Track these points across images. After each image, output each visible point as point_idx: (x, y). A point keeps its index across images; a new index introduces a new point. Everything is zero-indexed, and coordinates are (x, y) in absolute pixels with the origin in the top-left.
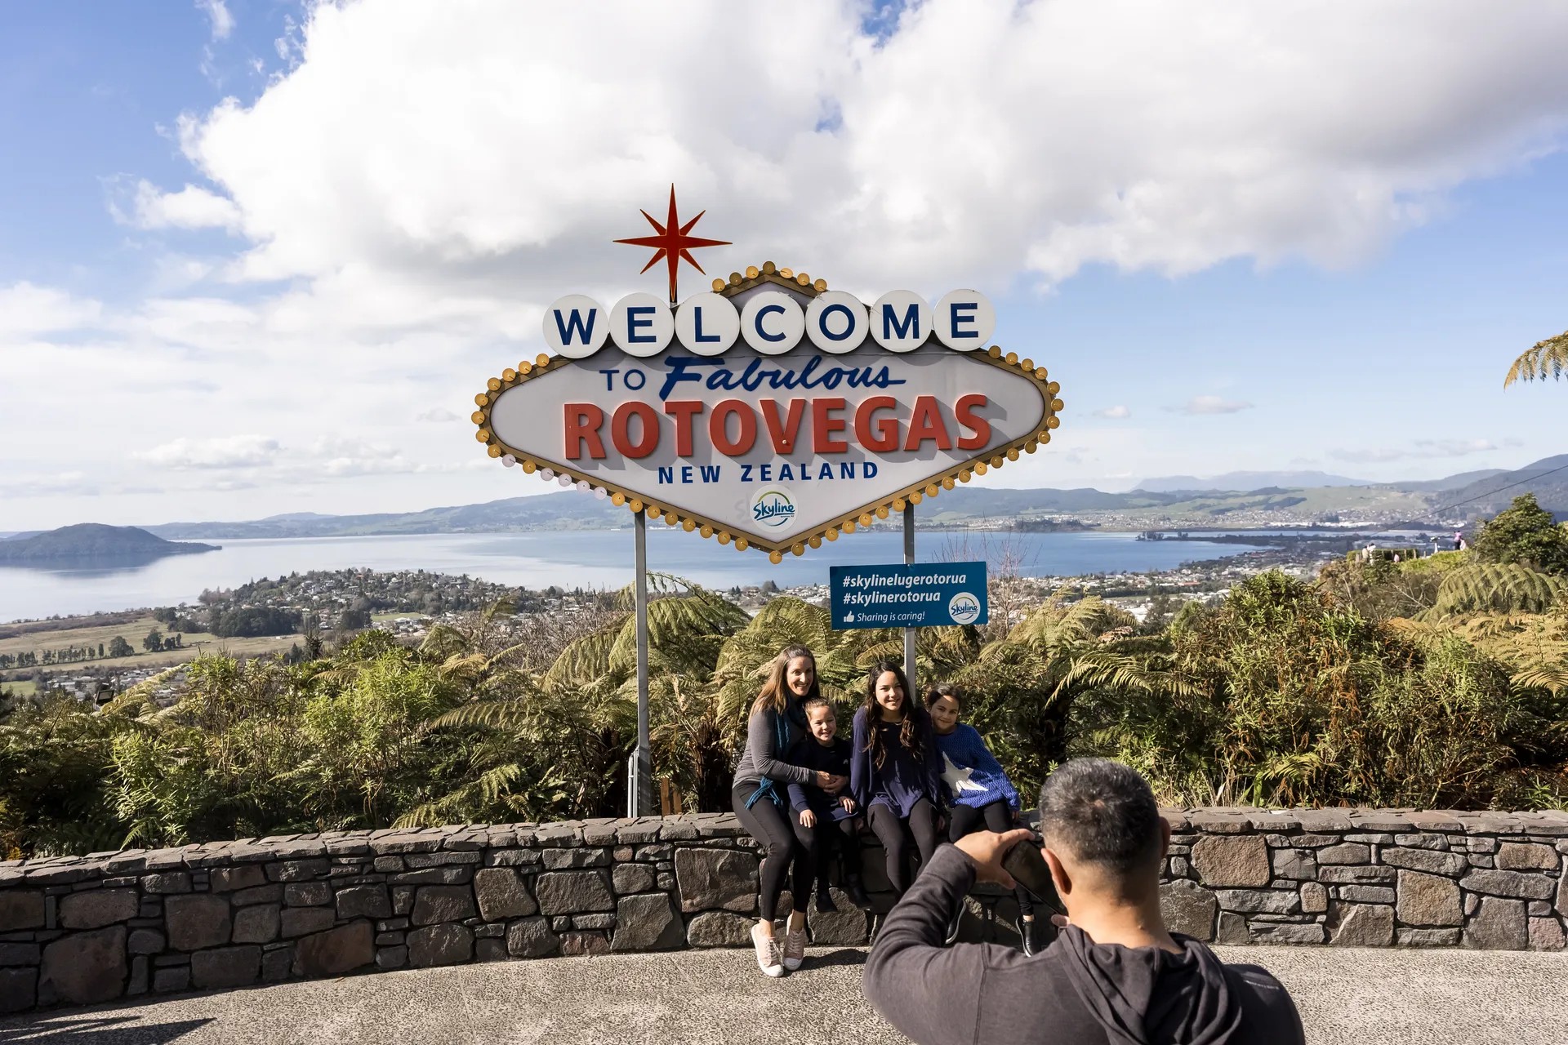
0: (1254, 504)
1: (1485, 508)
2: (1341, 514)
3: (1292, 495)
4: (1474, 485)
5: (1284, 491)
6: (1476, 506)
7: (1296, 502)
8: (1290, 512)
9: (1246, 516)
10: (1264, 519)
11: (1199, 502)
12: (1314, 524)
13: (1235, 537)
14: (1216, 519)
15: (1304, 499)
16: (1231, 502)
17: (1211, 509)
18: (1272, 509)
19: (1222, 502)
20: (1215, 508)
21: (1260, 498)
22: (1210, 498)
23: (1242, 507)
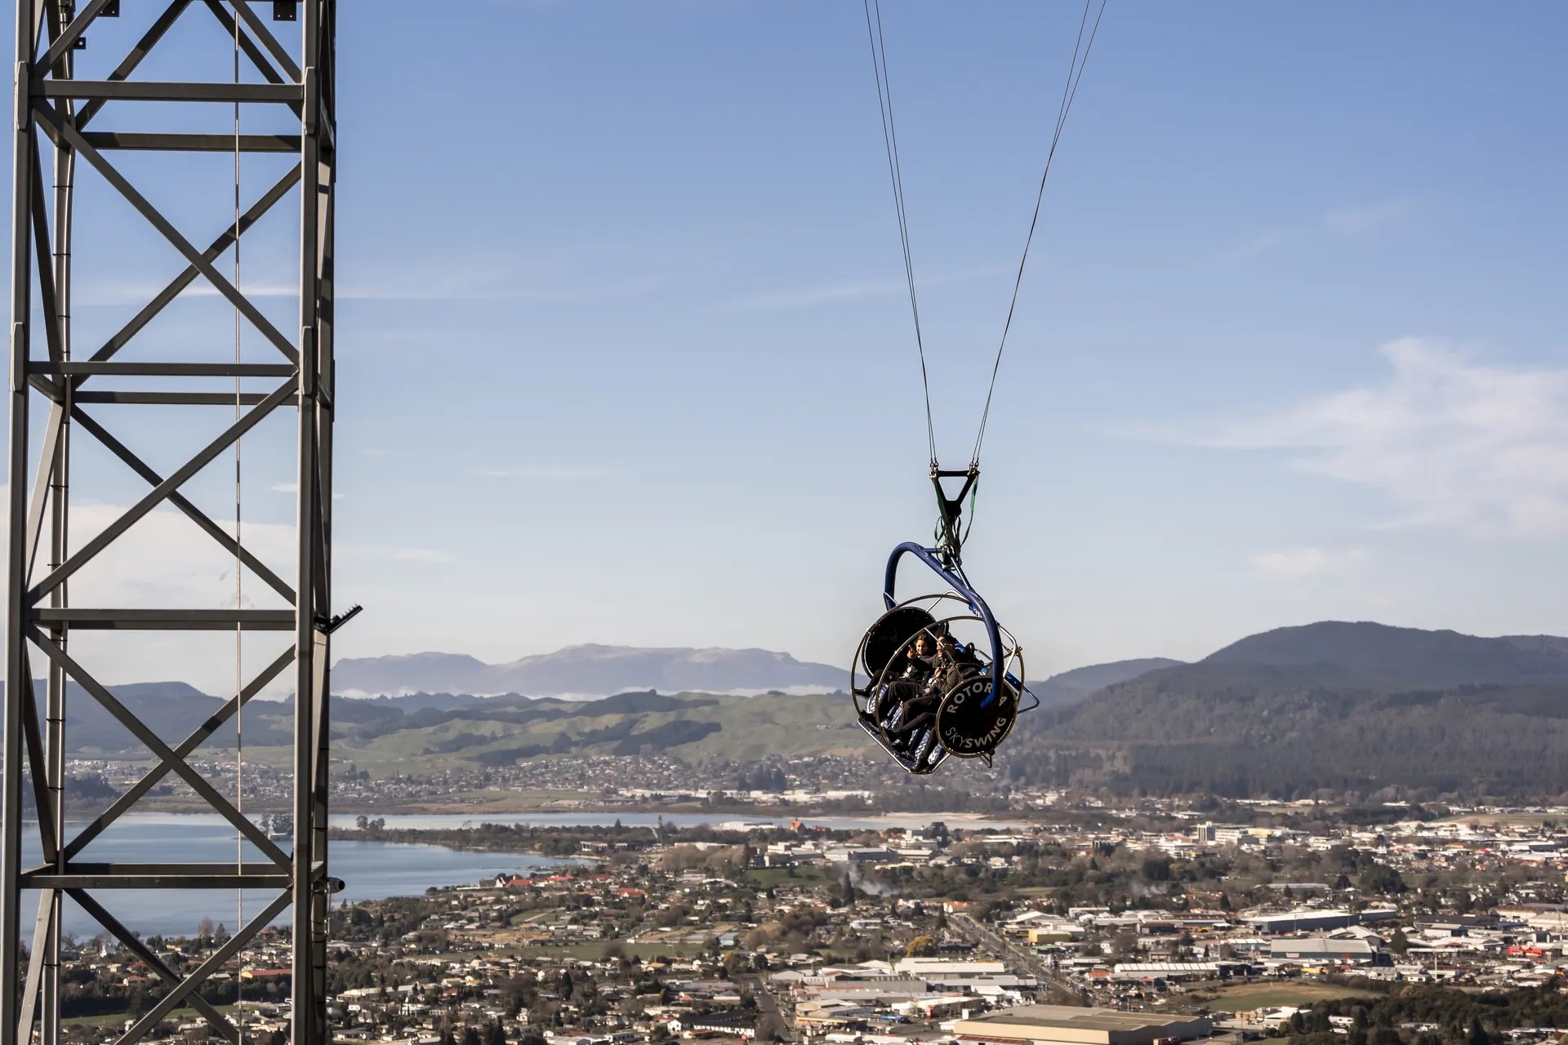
0: (594, 739)
1: (1112, 758)
2: (794, 769)
3: (691, 715)
4: (1098, 697)
5: (673, 704)
6: (1093, 753)
7: (699, 732)
8: (676, 760)
9: (568, 768)
10: (609, 779)
11: (458, 727)
12: (719, 796)
13: (505, 829)
14: (488, 778)
15: (715, 727)
16: (541, 730)
17: (484, 749)
18: (635, 751)
19: (516, 729)
20: (495, 747)
21: (611, 720)
22: (487, 718)
23: (562, 744)
